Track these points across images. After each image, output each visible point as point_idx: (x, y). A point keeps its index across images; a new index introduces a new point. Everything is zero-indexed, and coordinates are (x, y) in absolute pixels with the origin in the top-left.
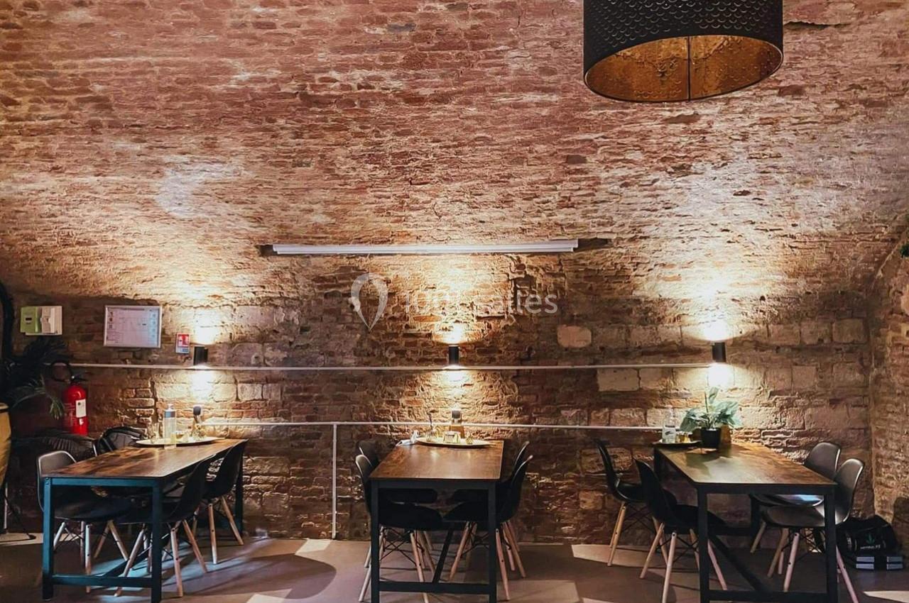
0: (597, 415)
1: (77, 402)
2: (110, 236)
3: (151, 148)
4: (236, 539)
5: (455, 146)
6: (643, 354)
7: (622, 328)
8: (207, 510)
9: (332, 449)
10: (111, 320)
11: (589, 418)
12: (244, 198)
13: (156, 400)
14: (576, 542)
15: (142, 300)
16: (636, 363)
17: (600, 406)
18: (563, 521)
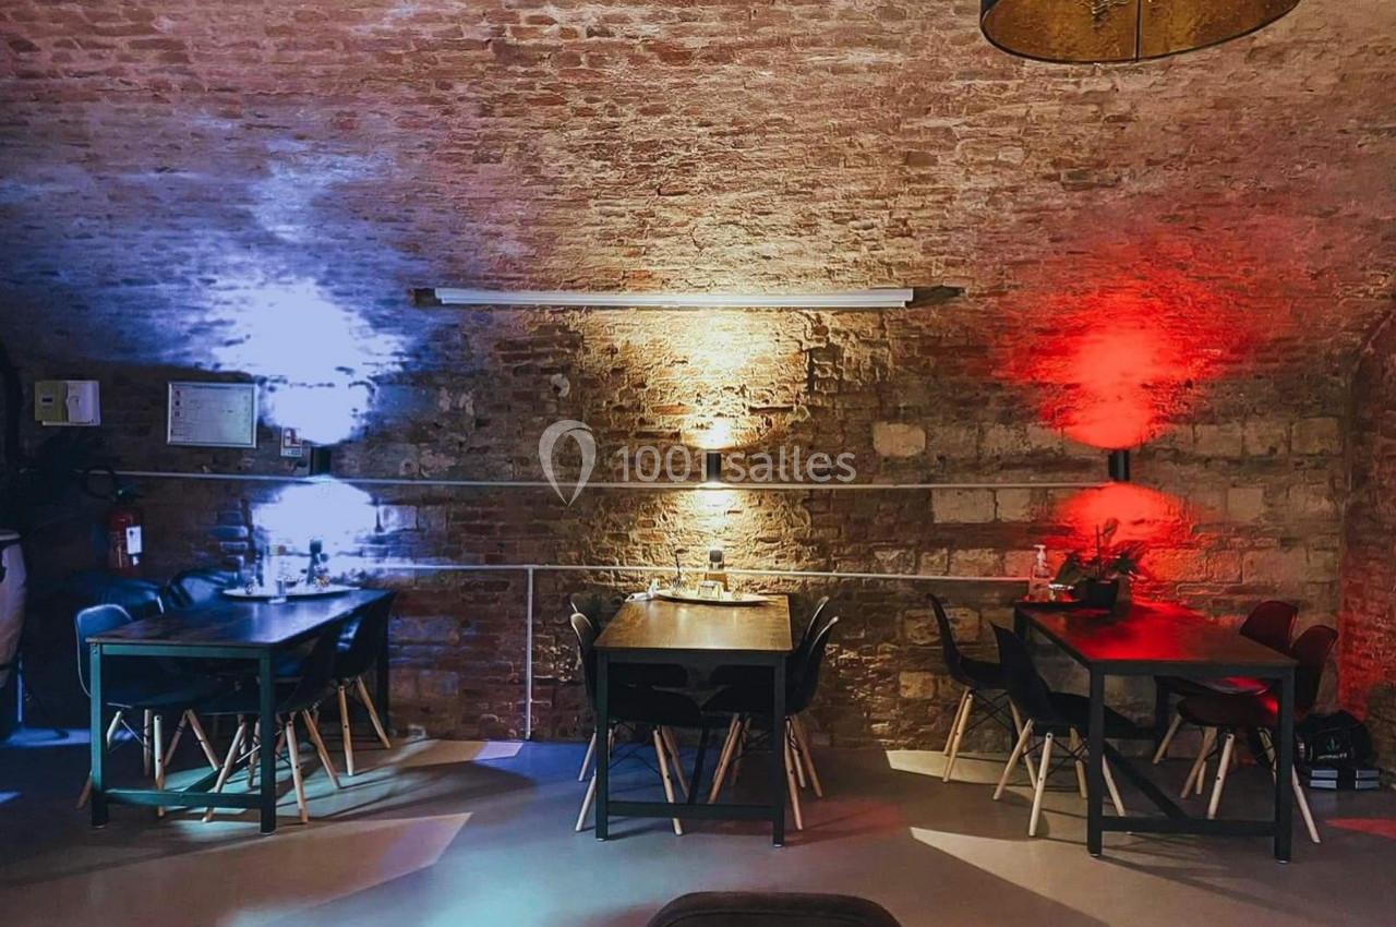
0: (931, 559)
1: (128, 530)
2: (178, 270)
3: (249, 127)
4: (379, 739)
5: (734, 133)
6: (1002, 467)
7: (973, 427)
8: (337, 695)
9: (526, 605)
10: (178, 403)
11: (918, 563)
12: (394, 213)
13: (251, 528)
14: (893, 747)
15: (227, 373)
16: (994, 482)
17: (934, 545)
18: (874, 716)
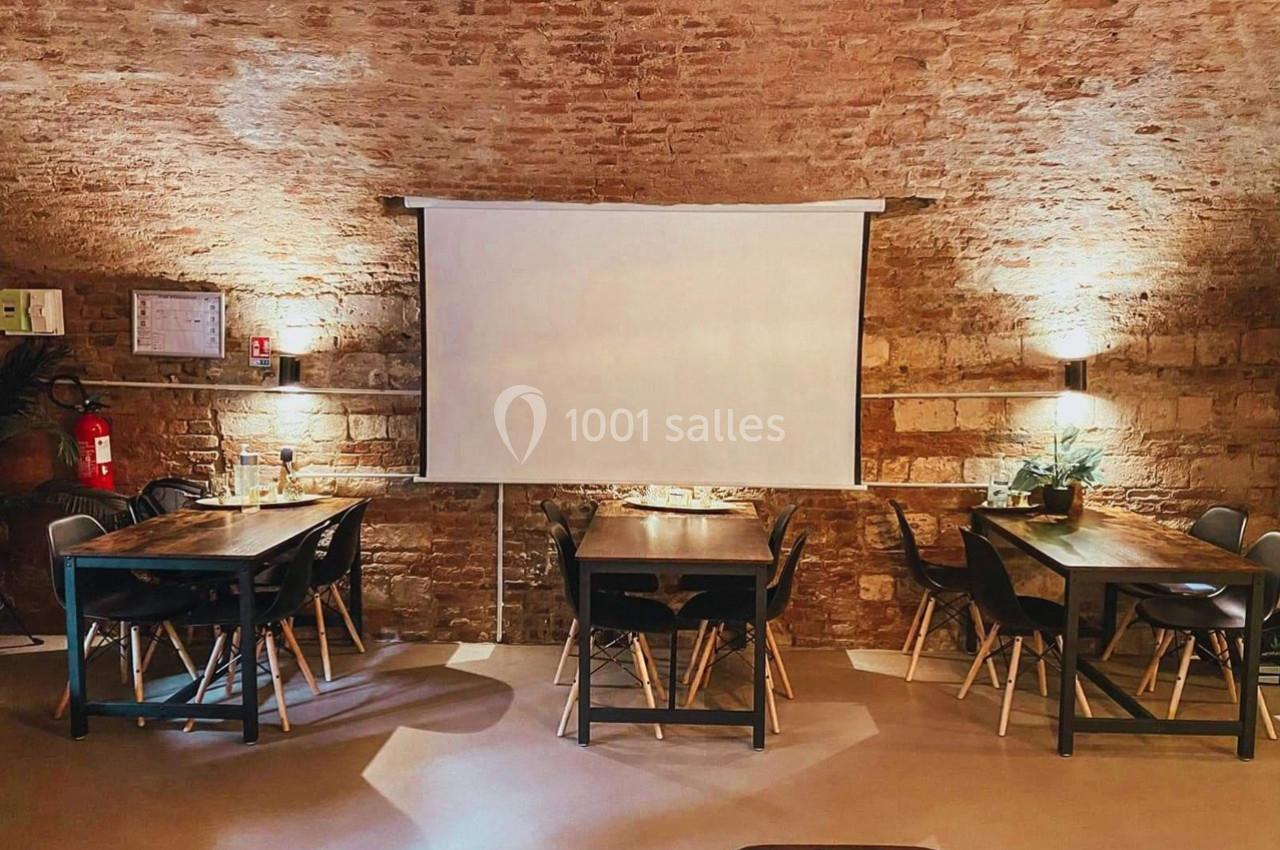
0: (892, 466)
1: (97, 440)
2: (140, 175)
3: (215, 23)
4: (353, 643)
5: (720, 34)
6: (964, 377)
7: (936, 338)
9: (497, 512)
10: (143, 313)
11: (879, 471)
12: (364, 118)
13: (221, 438)
14: (852, 646)
15: (192, 282)
16: (954, 391)
17: (895, 453)
18: (834, 617)
